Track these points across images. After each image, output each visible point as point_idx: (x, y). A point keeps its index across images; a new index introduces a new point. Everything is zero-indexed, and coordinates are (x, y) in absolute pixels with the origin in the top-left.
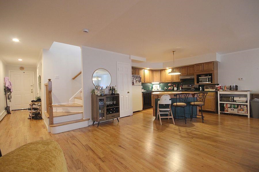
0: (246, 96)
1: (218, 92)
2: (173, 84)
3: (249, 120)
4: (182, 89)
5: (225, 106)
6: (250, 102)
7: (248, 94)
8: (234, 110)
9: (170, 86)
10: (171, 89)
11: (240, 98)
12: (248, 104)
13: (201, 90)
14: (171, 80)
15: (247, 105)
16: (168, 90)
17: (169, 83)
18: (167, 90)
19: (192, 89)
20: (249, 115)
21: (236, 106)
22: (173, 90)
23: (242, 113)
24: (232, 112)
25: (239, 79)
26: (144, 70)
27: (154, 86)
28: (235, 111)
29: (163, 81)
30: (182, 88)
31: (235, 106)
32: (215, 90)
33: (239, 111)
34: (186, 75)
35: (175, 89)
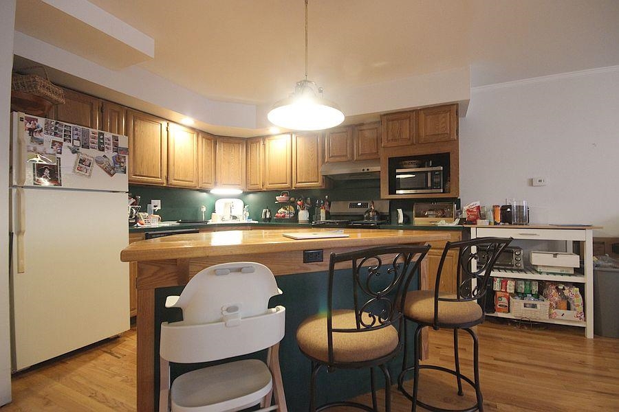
0: (578, 247)
1: (473, 230)
2: (297, 195)
3: (590, 347)
4: (328, 215)
5: (497, 286)
6: (594, 270)
7: (587, 238)
8: (534, 306)
9: (283, 205)
10: (287, 216)
11: (555, 255)
12: (588, 279)
13: (401, 220)
14: (289, 181)
15: (581, 287)
16: (276, 220)
17: (278, 192)
18: (270, 219)
19: (368, 218)
20: (589, 325)
21: (535, 289)
22: (293, 223)
23: (565, 317)
24: (529, 314)
25: (531, 182)
26: (164, 124)
27: (219, 205)
28: (541, 311)
29: (257, 182)
30: (327, 213)
31: (530, 286)
32: (457, 221)
33: (553, 311)
34: (344, 159)
35: (303, 215)
